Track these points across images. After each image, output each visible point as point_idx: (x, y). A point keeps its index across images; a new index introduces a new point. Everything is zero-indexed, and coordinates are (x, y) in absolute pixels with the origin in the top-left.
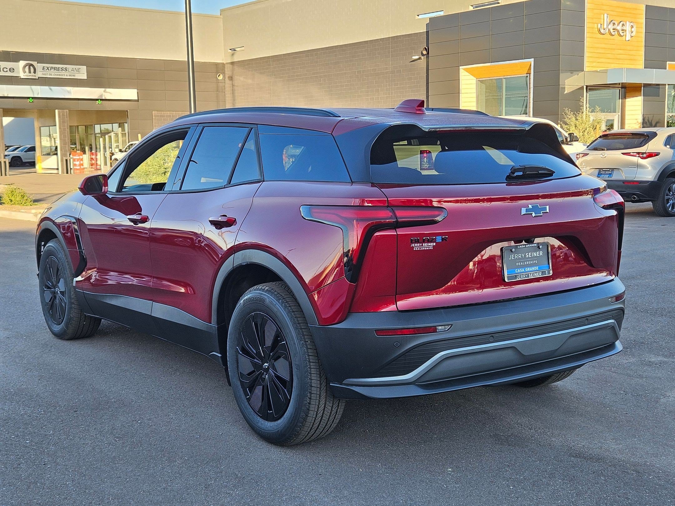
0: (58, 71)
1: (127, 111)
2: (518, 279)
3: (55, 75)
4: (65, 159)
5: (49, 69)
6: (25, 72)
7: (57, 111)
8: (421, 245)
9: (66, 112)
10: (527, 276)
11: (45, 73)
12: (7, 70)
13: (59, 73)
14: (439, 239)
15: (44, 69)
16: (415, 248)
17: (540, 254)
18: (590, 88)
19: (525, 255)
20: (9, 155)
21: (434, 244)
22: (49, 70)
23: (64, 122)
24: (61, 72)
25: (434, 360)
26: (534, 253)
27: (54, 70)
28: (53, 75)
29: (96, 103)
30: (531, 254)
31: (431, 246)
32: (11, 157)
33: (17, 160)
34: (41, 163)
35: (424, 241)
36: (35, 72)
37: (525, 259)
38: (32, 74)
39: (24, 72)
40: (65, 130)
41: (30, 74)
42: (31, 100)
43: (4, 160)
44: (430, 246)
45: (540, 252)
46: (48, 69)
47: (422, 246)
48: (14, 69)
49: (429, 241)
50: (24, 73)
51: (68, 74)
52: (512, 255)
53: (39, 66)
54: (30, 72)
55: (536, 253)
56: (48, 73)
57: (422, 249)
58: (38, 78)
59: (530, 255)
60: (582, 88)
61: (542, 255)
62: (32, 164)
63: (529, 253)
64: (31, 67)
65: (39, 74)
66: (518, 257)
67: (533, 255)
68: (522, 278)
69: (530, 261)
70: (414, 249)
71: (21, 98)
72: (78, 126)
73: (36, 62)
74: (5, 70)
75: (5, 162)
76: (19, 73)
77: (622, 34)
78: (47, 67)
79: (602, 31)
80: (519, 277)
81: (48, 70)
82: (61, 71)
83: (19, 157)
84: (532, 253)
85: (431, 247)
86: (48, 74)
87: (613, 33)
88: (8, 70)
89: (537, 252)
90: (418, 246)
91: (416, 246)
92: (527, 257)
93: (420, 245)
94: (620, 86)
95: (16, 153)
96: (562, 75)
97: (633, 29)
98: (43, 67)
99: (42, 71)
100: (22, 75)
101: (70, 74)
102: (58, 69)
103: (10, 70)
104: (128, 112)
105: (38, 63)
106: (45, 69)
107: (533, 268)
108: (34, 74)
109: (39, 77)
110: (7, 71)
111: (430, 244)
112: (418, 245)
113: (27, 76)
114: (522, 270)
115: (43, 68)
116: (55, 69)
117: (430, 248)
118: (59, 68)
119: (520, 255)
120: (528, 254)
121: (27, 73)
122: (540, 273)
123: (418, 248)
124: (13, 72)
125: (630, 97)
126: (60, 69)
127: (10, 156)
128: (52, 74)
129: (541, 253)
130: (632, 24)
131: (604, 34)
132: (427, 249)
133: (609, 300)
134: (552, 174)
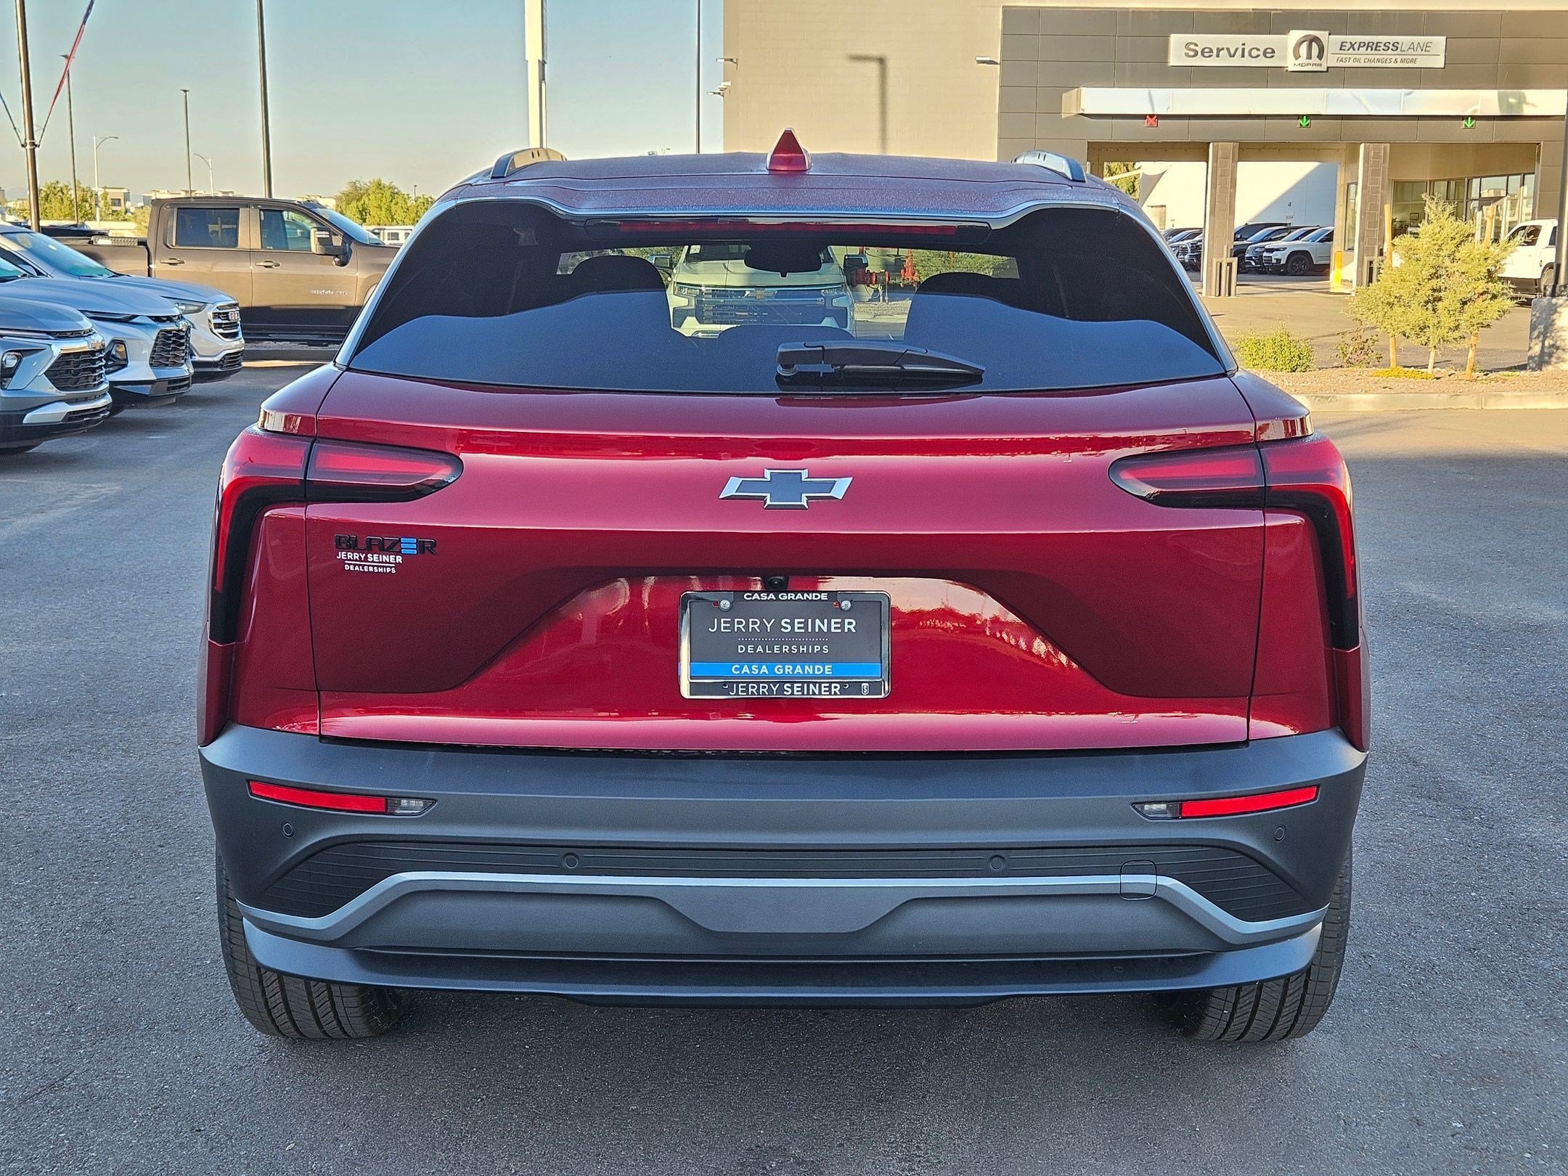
0: (1377, 52)
1: (1538, 144)
2: (738, 694)
3: (1366, 60)
4: (1366, 259)
5: (1356, 46)
6: (1297, 56)
7: (1362, 146)
8: (363, 557)
9: (1385, 148)
10: (776, 689)
11: (1344, 56)
12: (1259, 53)
13: (1376, 57)
14: (409, 546)
15: (1343, 48)
16: (349, 565)
17: (843, 625)
19: (777, 622)
20: (1284, 249)
21: (399, 559)
22: (1354, 49)
23: (1375, 173)
24: (1385, 52)
25: (382, 890)
26: (817, 620)
27: (1367, 49)
28: (1362, 61)
29: (1461, 125)
30: (806, 623)
31: (390, 563)
32: (1288, 252)
33: (1302, 260)
34: (1341, 267)
35: (369, 549)
36: (1320, 56)
37: (777, 636)
38: (1315, 59)
39: (1295, 56)
40: (1377, 192)
41: (1309, 61)
42: (1304, 122)
43: (1230, 260)
44: (386, 562)
45: (846, 620)
46: (1352, 46)
47: (366, 558)
48: (1273, 52)
49: (383, 549)
50: (1296, 59)
51: (1399, 58)
53: (1332, 42)
54: (1309, 57)
55: (826, 620)
56: (1350, 56)
57: (366, 569)
58: (1325, 70)
59: (797, 625)
61: (856, 631)
62: (1321, 271)
63: (796, 621)
64: (1315, 45)
65: (1331, 60)
66: (747, 627)
67: (814, 627)
68: (752, 694)
69: (799, 644)
70: (347, 567)
71: (1284, 117)
72: (1433, 182)
73: (1327, 33)
74: (1254, 53)
75: (1230, 264)
76: (1285, 58)
78: (1351, 43)
80: (740, 690)
81: (1352, 49)
82: (1384, 50)
83: (1306, 253)
84: (810, 620)
85: (391, 567)
86: (1352, 60)
88: (1261, 53)
89: (833, 620)
90: (356, 560)
91: (351, 560)
92: (782, 630)
93: (360, 557)
95: (1301, 245)
98: (1342, 43)
99: (1337, 50)
100: (1291, 65)
101: (1404, 57)
102: (1377, 46)
103: (1265, 53)
104: (1540, 147)
105: (1330, 34)
106: (1347, 48)
107: (806, 667)
108: (1318, 61)
109: (1328, 68)
110: (1258, 56)
111: (385, 558)
112: (356, 556)
113: (1301, 65)
114: (758, 668)
115: (1342, 46)
116: (1368, 45)
117: (388, 570)
118: (1379, 45)
119: (754, 622)
120: (789, 621)
121: (1303, 59)
122: (837, 685)
123: (355, 565)
124: (1273, 57)
126: (1382, 45)
127: (1286, 250)
128: (1363, 59)
129: (850, 623)
132: (381, 570)
133: (1134, 807)
134: (975, 377)
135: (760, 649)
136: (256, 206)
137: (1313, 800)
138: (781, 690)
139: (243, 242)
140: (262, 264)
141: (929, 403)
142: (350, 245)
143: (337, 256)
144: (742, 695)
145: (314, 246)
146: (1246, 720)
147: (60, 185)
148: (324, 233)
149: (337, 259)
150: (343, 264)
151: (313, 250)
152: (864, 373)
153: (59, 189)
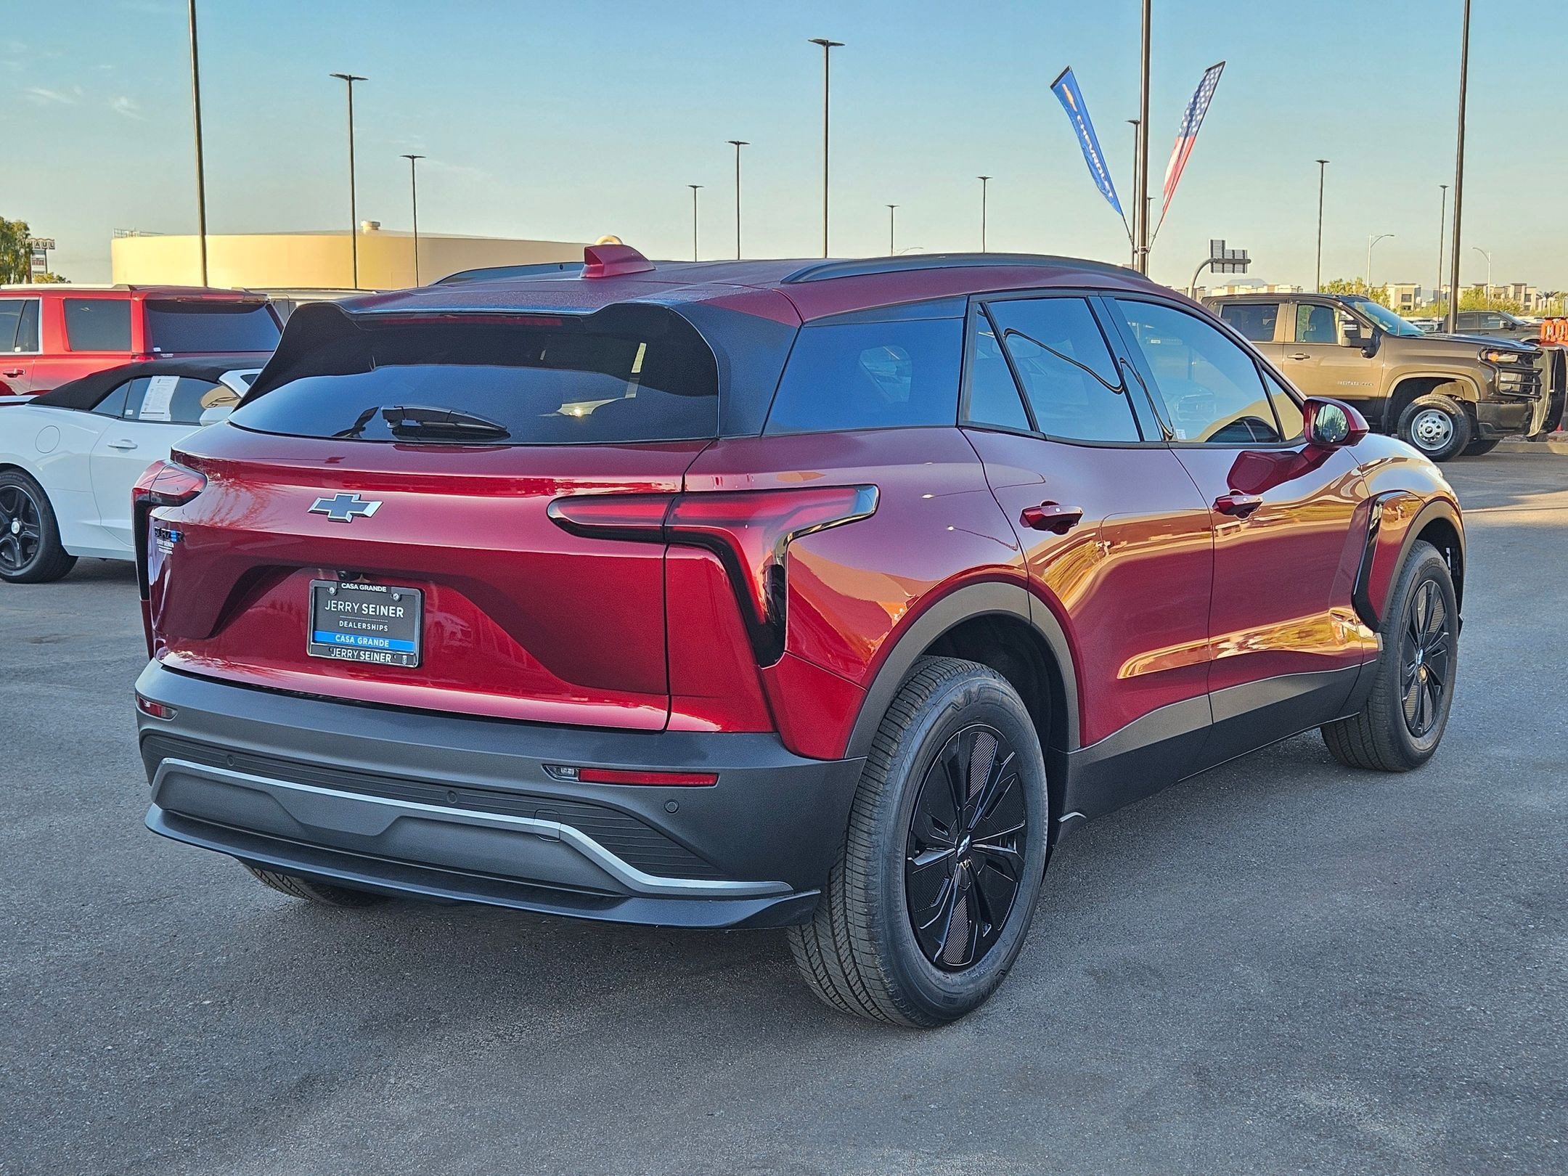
2: (335, 656)
10: (356, 654)
17: (396, 612)
19: (361, 606)
21: (173, 545)
26: (382, 607)
30: (376, 608)
35: (165, 537)
37: (358, 616)
44: (169, 547)
45: (398, 608)
47: (164, 544)
52: (333, 602)
55: (387, 607)
59: (371, 609)
61: (402, 616)
63: (371, 606)
66: (344, 608)
67: (380, 612)
68: (344, 657)
69: (372, 623)
80: (337, 653)
84: (378, 607)
89: (391, 608)
92: (363, 612)
107: (375, 641)
114: (350, 639)
119: (348, 605)
120: (367, 606)
122: (387, 655)
123: (161, 548)
129: (400, 611)
132: (168, 552)
133: (545, 769)
134: (502, 434)
135: (350, 625)
136: (1294, 301)
137: (711, 785)
138: (359, 656)
139: (1278, 336)
140: (1293, 356)
141: (472, 452)
142: (1379, 338)
143: (1364, 348)
144: (338, 657)
145: (1341, 338)
146: (666, 713)
147: (1344, 283)
148: (1351, 326)
149: (1364, 351)
150: (1370, 356)
151: (1340, 343)
152: (436, 428)
153: (1342, 286)
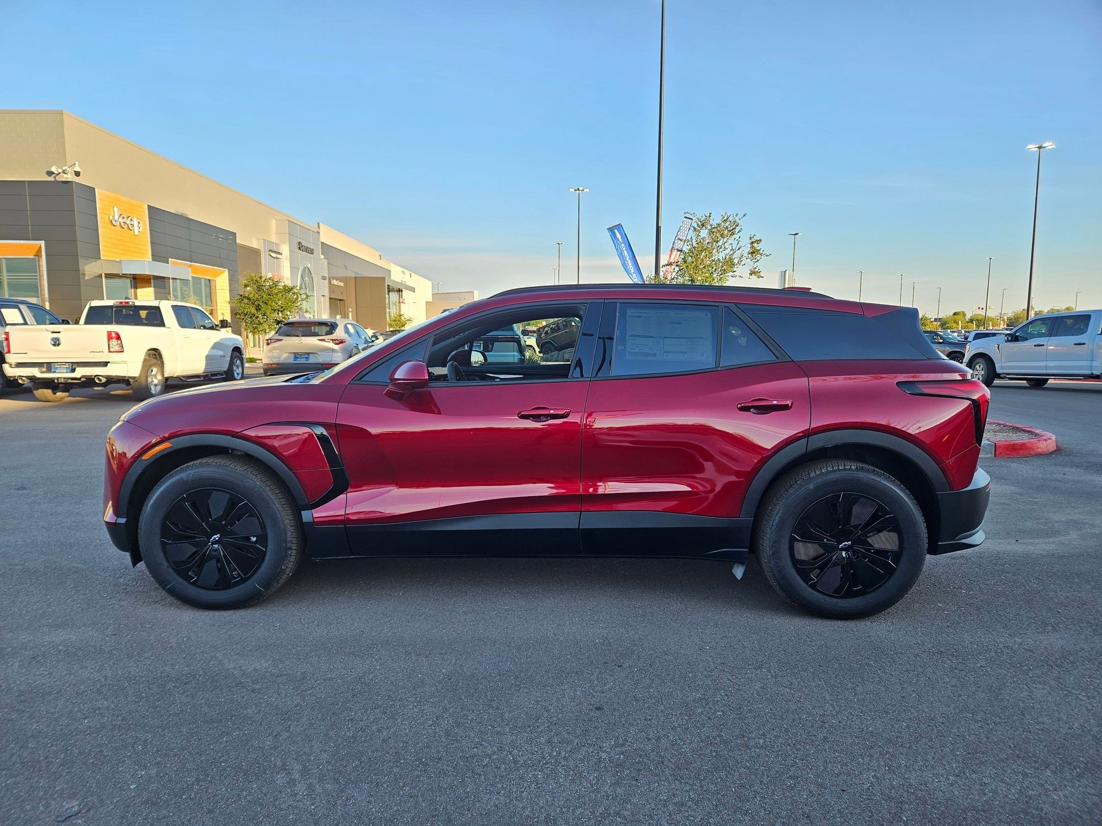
18: (108, 276)
60: (101, 276)
77: (131, 228)
79: (114, 222)
87: (123, 226)
94: (131, 277)
96: (81, 261)
97: (140, 225)
125: (141, 287)
130: (138, 220)
131: (115, 226)
